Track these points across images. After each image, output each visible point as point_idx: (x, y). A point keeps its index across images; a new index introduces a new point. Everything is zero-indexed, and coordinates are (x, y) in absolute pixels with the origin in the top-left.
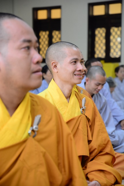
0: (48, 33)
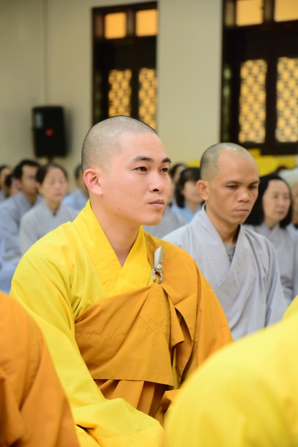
0: (128, 74)
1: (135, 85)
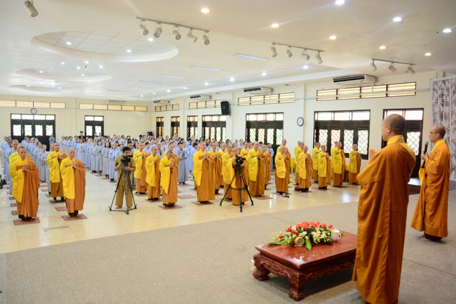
1: (162, 129)
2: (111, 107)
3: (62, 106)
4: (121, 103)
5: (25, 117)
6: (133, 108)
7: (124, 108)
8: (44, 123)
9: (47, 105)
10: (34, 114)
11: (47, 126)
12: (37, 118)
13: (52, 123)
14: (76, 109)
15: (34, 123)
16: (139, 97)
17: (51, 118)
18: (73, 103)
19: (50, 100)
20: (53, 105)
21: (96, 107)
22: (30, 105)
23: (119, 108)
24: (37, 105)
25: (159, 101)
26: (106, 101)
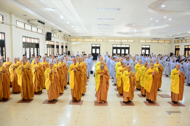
1: (178, 52)
2: (153, 41)
3: (133, 41)
4: (158, 39)
5: (118, 46)
6: (163, 42)
7: (159, 42)
8: (125, 48)
9: (126, 41)
10: (121, 45)
11: (126, 50)
12: (123, 46)
13: (128, 48)
14: (138, 42)
15: (121, 48)
16: (169, 36)
17: (128, 46)
18: (137, 40)
19: (128, 39)
20: (129, 41)
21: (147, 41)
22: (120, 41)
23: (157, 42)
24: (122, 41)
25: (179, 38)
26: (151, 39)
